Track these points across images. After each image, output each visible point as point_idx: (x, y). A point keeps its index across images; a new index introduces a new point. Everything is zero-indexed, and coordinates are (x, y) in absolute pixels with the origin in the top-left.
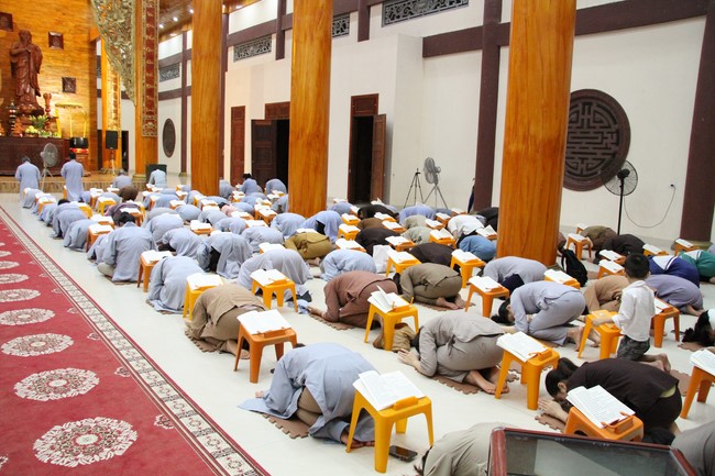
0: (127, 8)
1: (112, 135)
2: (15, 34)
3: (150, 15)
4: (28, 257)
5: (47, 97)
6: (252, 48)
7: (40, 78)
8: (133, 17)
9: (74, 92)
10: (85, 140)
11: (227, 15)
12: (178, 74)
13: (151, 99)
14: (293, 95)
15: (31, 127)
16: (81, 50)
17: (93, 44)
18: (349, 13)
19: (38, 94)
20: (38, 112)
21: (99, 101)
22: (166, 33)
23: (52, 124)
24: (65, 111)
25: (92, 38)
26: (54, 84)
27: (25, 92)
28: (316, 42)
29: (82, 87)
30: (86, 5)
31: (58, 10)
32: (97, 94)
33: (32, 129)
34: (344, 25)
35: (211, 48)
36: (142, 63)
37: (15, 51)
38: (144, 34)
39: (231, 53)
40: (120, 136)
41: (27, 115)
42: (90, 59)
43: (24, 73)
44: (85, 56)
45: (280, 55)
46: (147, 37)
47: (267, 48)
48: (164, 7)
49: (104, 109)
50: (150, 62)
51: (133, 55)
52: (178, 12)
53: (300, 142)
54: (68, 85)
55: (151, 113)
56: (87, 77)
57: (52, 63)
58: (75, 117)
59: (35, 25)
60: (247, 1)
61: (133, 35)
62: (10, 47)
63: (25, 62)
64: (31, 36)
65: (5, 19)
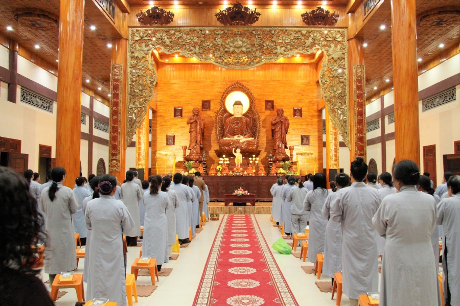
0: (343, 82)
1: (333, 172)
2: (275, 112)
3: (359, 84)
5: (291, 149)
7: (288, 137)
8: (347, 88)
9: (308, 144)
13: (362, 144)
16: (313, 116)
17: (320, 111)
19: (286, 147)
20: (286, 159)
21: (324, 149)
22: (369, 99)
23: (294, 167)
24: (302, 157)
25: (320, 108)
26: (296, 140)
27: (279, 147)
29: (313, 141)
30: (316, 87)
31: (299, 93)
32: (323, 145)
33: (281, 170)
36: (354, 119)
37: (274, 122)
38: (355, 99)
39: (420, 106)
41: (279, 161)
42: (319, 121)
43: (278, 135)
44: (316, 120)
46: (357, 100)
48: (368, 81)
49: (327, 154)
50: (360, 118)
51: (348, 114)
52: (377, 83)
54: (305, 140)
55: (362, 155)
56: (316, 134)
57: (295, 127)
58: (308, 161)
59: (286, 104)
60: (431, 65)
61: (347, 100)
62: (271, 119)
63: (279, 128)
64: (283, 111)
65: (270, 104)
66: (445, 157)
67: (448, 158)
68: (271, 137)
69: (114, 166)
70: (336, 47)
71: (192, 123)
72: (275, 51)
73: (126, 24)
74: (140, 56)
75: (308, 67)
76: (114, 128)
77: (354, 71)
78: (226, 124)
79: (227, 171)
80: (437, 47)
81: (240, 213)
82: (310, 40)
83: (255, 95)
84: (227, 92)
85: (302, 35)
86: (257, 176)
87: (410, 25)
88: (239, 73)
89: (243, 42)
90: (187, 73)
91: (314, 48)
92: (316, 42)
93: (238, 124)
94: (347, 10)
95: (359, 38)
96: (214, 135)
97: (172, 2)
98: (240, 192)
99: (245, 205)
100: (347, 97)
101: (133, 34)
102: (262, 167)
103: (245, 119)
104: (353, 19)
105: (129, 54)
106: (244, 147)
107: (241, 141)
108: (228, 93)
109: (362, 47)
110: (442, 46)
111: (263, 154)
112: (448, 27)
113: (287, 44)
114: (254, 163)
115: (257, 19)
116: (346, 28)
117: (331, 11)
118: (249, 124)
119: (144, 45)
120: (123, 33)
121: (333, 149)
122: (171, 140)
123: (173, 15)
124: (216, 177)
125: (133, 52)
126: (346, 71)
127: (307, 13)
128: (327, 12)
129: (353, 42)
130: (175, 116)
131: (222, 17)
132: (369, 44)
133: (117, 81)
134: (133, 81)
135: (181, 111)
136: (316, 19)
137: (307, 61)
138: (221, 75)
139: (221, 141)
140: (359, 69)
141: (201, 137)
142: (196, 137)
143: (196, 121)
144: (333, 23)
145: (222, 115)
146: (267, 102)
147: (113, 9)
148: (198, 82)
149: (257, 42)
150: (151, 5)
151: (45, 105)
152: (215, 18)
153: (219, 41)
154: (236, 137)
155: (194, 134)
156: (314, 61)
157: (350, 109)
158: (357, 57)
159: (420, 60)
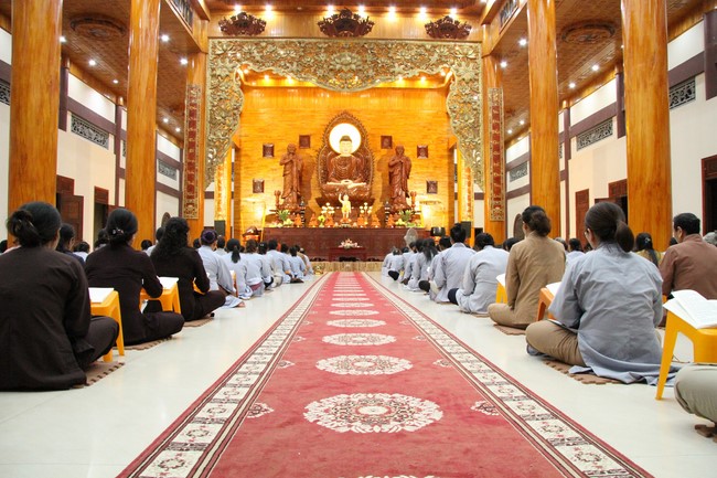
0: (476, 109)
3: (495, 112)
5: (413, 195)
6: (593, 135)
7: (410, 183)
8: (481, 116)
9: (435, 193)
11: (568, 109)
12: (526, 172)
15: (400, 220)
16: (442, 157)
17: (451, 150)
18: (694, 77)
19: (407, 196)
21: (456, 202)
25: (451, 146)
26: (420, 187)
27: (398, 195)
28: (650, 89)
29: (443, 188)
31: (425, 127)
32: (454, 197)
33: (400, 222)
34: (690, 92)
35: (549, 124)
37: (392, 163)
38: (491, 130)
39: (574, 143)
43: (397, 179)
44: (446, 161)
45: (622, 132)
46: (493, 131)
47: (609, 132)
48: (510, 112)
50: (496, 153)
52: (524, 114)
53: (639, 192)
54: (431, 187)
55: (498, 199)
56: (446, 179)
57: (419, 170)
58: (435, 212)
59: (408, 141)
60: (587, 92)
61: (481, 132)
62: (389, 160)
63: (398, 171)
64: (403, 150)
65: (387, 140)
69: (189, 212)
70: (468, 65)
71: (287, 164)
72: (392, 70)
73: (205, 34)
74: (223, 74)
75: (435, 94)
76: (190, 164)
77: (489, 95)
78: (331, 166)
79: (331, 222)
80: (590, 70)
81: (348, 270)
82: (436, 56)
83: (368, 129)
84: (332, 124)
85: (426, 50)
86: (370, 229)
87: (548, 39)
88: (348, 100)
89: (352, 58)
90: (281, 100)
91: (441, 66)
92: (443, 59)
93: (345, 165)
94: (482, 21)
95: (496, 55)
96: (314, 180)
97: (263, 7)
98: (347, 244)
99: (354, 260)
100: (481, 128)
101: (214, 47)
102: (375, 218)
103: (354, 158)
104: (489, 32)
105: (209, 73)
106: (353, 193)
107: (349, 187)
108: (333, 126)
109: (499, 67)
110: (596, 68)
111: (378, 205)
112: (599, 45)
113: (408, 61)
114: (366, 213)
115: (370, 29)
116: (481, 42)
117: (462, 22)
118: (360, 166)
119: (227, 60)
120: (201, 45)
121: (466, 197)
122: (259, 187)
123: (265, 23)
124: (318, 229)
125: (213, 70)
126: (480, 95)
127: (432, 23)
128: (457, 23)
129: (489, 60)
130: (264, 155)
131: (327, 28)
132: (509, 63)
133: (195, 105)
134: (213, 106)
135: (272, 148)
136: (442, 31)
137: (434, 86)
138: (324, 103)
139: (324, 186)
140: (496, 95)
141: (299, 183)
142: (292, 182)
143: (291, 161)
144: (464, 37)
145: (326, 154)
146: (384, 138)
147: (191, 14)
148: (295, 111)
149: (369, 58)
150: (238, 9)
151: (99, 139)
152: (317, 28)
153: (323, 57)
154: (343, 182)
155: (288, 178)
156: (443, 85)
157: (485, 142)
158: (493, 79)
159: (572, 86)
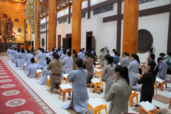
0: (33, 12)
1: (30, 42)
2: (7, 19)
3: (39, 14)
4: (10, 71)
5: (14, 33)
6: (62, 21)
8: (35, 14)
9: (21, 32)
10: (23, 43)
11: (57, 13)
12: (45, 27)
13: (39, 33)
14: (72, 32)
15: (11, 40)
16: (23, 22)
17: (25, 21)
18: (85, 12)
19: (12, 33)
20: (12, 37)
21: (27, 34)
22: (42, 18)
23: (16, 40)
24: (18, 36)
25: (25, 19)
26: (16, 30)
27: (9, 32)
28: (78, 19)
29: (23, 31)
30: (24, 12)
31: (17, 13)
32: (26, 32)
33: (11, 41)
34: (84, 15)
35: (53, 21)
36: (37, 25)
37: (7, 23)
38: (37, 18)
39: (58, 22)
40: (31, 42)
41: (10, 38)
42: (25, 24)
43: (9, 28)
44: (24, 23)
45: (69, 22)
46: (38, 19)
47: (66, 21)
49: (28, 36)
50: (38, 25)
51: (35, 23)
52: (45, 13)
53: (74, 43)
54: (19, 30)
55: (39, 37)
56: (24, 28)
57: (16, 25)
58: (21, 38)
59: (12, 17)
60: (61, 10)
61: (35, 18)
63: (9, 25)
64: (11, 19)
65: (5, 16)
66: (63, 38)
67: (64, 39)
68: (6, 28)
75: (21, 4)
77: (37, 9)
86: (1, 43)
100: (35, 17)
102: (3, 39)
110: (64, 5)
111: (3, 35)
126: (35, 9)
140: (39, 9)
146: (4, 15)
156: (23, 2)
157: (35, 21)
158: (38, 4)
159: (58, 8)
